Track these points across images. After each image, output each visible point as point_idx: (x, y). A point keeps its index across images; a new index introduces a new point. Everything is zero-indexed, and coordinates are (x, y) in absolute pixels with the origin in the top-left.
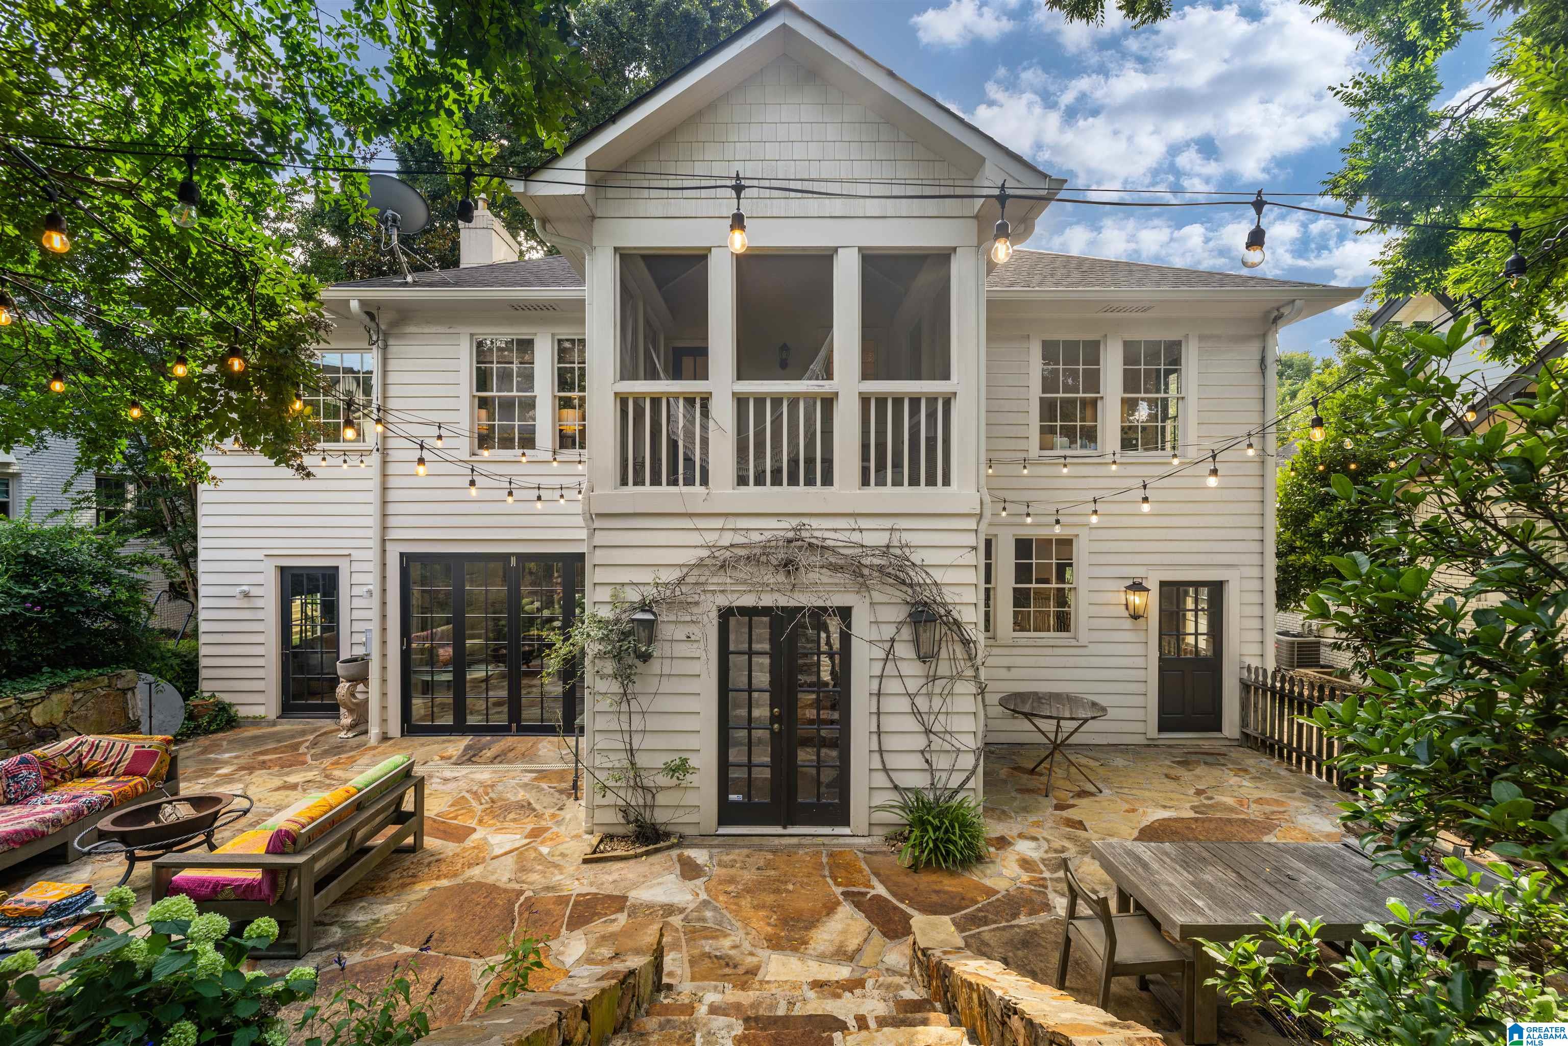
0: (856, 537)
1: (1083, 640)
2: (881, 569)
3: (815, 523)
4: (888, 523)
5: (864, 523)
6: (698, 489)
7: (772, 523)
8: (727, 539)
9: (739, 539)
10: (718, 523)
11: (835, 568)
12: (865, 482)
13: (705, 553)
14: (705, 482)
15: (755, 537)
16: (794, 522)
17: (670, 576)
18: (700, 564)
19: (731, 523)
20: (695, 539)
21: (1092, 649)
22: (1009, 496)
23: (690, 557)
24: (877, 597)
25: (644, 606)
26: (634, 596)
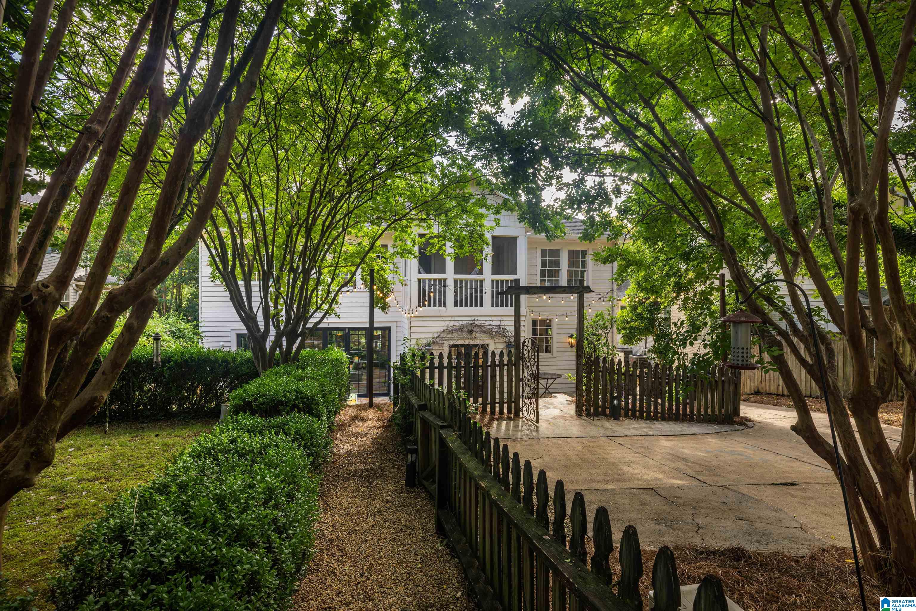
0: (491, 323)
1: (555, 355)
2: (497, 332)
3: (479, 318)
4: (499, 318)
5: (493, 318)
6: (442, 308)
7: (466, 319)
8: (452, 324)
9: (456, 324)
10: (449, 319)
11: (485, 332)
12: (493, 306)
13: (445, 328)
14: (444, 306)
15: (461, 323)
16: (473, 318)
17: (436, 335)
18: (444, 331)
19: (453, 319)
20: (443, 324)
21: (558, 359)
22: (534, 309)
23: (441, 329)
24: (497, 341)
25: (429, 345)
26: (425, 341)
